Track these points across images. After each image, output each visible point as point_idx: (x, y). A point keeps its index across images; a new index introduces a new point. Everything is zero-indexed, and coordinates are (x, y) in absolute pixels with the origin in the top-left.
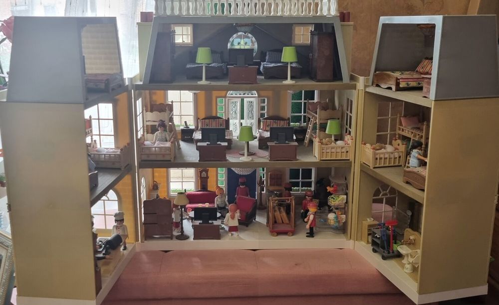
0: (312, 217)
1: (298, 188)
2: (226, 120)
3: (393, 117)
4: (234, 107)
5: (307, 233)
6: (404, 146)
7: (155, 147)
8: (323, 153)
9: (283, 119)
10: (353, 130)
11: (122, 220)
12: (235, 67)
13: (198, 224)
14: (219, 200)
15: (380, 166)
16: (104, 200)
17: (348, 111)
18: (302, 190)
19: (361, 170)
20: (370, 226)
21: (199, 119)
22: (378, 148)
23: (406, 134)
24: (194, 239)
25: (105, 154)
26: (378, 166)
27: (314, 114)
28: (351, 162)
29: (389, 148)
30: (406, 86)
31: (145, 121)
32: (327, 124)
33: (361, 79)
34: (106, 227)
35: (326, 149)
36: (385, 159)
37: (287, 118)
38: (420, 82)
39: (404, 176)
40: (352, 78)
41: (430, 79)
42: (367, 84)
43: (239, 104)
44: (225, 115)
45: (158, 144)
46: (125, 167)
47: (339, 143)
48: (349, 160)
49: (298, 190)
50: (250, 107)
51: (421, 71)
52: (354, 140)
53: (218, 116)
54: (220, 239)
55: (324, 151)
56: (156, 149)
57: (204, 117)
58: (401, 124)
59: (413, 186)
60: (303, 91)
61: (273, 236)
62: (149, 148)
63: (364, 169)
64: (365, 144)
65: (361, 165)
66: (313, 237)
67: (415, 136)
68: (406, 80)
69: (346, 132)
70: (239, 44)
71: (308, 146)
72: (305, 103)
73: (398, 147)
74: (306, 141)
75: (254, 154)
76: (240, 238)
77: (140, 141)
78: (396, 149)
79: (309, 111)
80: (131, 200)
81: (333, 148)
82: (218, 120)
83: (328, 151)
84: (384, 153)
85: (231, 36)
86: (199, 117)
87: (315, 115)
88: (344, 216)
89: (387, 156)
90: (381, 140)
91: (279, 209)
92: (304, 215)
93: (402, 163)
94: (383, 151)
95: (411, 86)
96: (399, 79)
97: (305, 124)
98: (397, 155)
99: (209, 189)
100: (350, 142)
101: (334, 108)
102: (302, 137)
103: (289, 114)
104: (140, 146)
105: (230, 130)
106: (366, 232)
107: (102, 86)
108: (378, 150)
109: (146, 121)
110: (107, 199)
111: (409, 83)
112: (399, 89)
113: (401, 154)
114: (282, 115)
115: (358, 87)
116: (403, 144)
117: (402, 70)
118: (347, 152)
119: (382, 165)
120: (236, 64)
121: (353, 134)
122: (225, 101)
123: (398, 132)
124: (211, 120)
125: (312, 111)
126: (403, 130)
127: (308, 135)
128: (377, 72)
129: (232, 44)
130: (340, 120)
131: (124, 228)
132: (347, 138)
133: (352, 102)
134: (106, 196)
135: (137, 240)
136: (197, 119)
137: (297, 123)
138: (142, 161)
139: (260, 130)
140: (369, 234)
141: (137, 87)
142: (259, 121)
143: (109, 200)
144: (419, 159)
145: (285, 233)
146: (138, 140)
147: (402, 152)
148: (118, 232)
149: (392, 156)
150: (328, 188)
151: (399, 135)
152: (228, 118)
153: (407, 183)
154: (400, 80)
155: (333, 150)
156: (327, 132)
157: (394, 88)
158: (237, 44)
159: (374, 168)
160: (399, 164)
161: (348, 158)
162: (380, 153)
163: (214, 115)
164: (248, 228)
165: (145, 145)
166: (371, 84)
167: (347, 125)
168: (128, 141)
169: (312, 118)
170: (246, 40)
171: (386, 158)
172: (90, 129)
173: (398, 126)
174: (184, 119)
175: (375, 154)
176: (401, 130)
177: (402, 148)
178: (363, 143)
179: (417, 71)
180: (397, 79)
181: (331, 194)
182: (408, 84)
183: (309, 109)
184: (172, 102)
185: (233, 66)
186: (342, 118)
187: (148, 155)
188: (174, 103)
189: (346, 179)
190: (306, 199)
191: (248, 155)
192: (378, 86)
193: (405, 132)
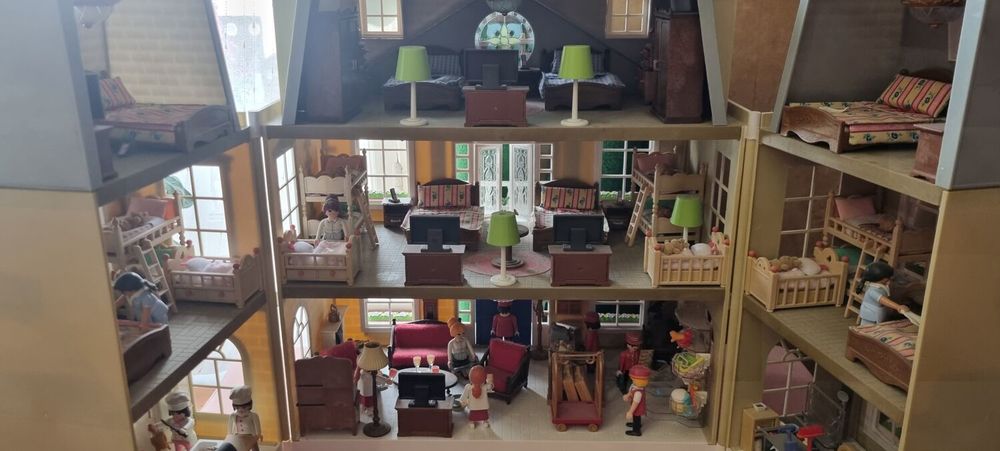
0: (637, 397)
1: (612, 315)
2: (472, 186)
3: (817, 197)
4: (489, 161)
5: (628, 424)
6: (842, 263)
7: (315, 256)
8: (664, 270)
9: (586, 186)
10: (729, 223)
11: (249, 404)
12: (477, 88)
13: (407, 407)
14: (456, 347)
15: (789, 306)
16: (215, 360)
17: (719, 178)
18: (621, 321)
19: (743, 309)
20: (759, 423)
21: (419, 183)
22: (784, 266)
23: (846, 236)
24: (399, 435)
25: (202, 276)
26: (783, 305)
27: (648, 181)
28: (723, 291)
29: (809, 268)
30: (864, 141)
31: (303, 196)
32: (674, 201)
33: (753, 117)
34: (221, 410)
35: (672, 263)
36: (801, 290)
37: (592, 183)
38: (898, 133)
39: (849, 345)
40: (731, 111)
41: (941, 134)
42: (766, 129)
43: (498, 156)
44: (471, 176)
45: (323, 248)
46: (246, 302)
47: (700, 248)
48: (719, 286)
49: (613, 320)
50: (521, 160)
51: (894, 101)
52: (731, 247)
53: (458, 178)
54: (450, 436)
55: (666, 266)
56: (317, 258)
57: (428, 179)
58: (835, 213)
59: (871, 372)
60: (626, 142)
61: (560, 430)
62: (303, 258)
63: (751, 309)
64: (756, 256)
65: (745, 298)
66: (639, 434)
67: (870, 246)
68: (865, 128)
69: (713, 225)
70: (498, 34)
71: (633, 246)
72: (629, 154)
73: (826, 262)
74: (631, 235)
75: (523, 265)
76: (493, 435)
77: (284, 243)
78: (824, 268)
79: (637, 172)
80: (267, 361)
81: (685, 261)
82: (455, 186)
83: (675, 266)
84: (798, 280)
85: (482, 17)
86: (420, 180)
87: (650, 183)
88: (703, 395)
89: (804, 285)
90: (790, 248)
91: (573, 370)
92: (622, 381)
93: (837, 300)
94: (794, 273)
95: (874, 141)
96: (848, 126)
97: (630, 193)
98: (825, 284)
99: (440, 320)
100: (722, 247)
101: (688, 170)
102: (621, 223)
103: (596, 174)
104: (283, 253)
105: (481, 206)
106: (749, 434)
107: (169, 138)
108: (785, 271)
109: (306, 195)
110: (221, 357)
111: (872, 134)
112: (845, 148)
113: (835, 281)
114: (583, 176)
115: (744, 135)
116: (840, 260)
117: (844, 99)
118: (717, 268)
119: (793, 304)
120: (481, 84)
121: (729, 229)
122: (471, 149)
123: (827, 229)
124: (442, 186)
125: (642, 173)
126: (840, 228)
127: (634, 222)
128: (792, 105)
129: (484, 36)
130: (701, 194)
131: (254, 421)
132: (716, 237)
133: (728, 162)
134: (219, 351)
135: (284, 435)
136: (416, 184)
137: (613, 193)
138: (289, 282)
139: (539, 208)
140: (756, 439)
141: (271, 133)
142: (538, 188)
143: (224, 359)
144: (882, 306)
145: (584, 424)
146: (278, 241)
147: (838, 277)
148: (241, 428)
149: (815, 285)
150: (673, 334)
151: (829, 235)
152: (477, 184)
153: (856, 360)
154: (851, 128)
155: (686, 265)
156: (673, 220)
157: (834, 145)
158: (493, 35)
159: (775, 310)
160: (830, 302)
161: (717, 283)
162: (790, 280)
163: (449, 175)
164: (510, 406)
165: (293, 250)
166: (775, 130)
167: (716, 207)
168: (255, 243)
169: (643, 189)
170: (513, 27)
171: (803, 290)
172: (178, 218)
173: (827, 218)
174: (391, 184)
175: (778, 281)
176: (836, 226)
177: (838, 268)
178: (751, 253)
179: (882, 102)
180: (844, 125)
181: (680, 351)
182: (868, 138)
183: (637, 168)
184: (364, 151)
185: (473, 88)
186: (705, 190)
187: (301, 271)
188: (367, 154)
189: (710, 319)
190: (627, 348)
191: (507, 269)
192: (792, 135)
193: (845, 233)
